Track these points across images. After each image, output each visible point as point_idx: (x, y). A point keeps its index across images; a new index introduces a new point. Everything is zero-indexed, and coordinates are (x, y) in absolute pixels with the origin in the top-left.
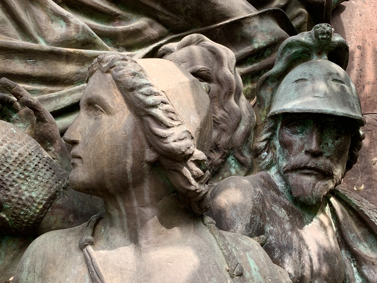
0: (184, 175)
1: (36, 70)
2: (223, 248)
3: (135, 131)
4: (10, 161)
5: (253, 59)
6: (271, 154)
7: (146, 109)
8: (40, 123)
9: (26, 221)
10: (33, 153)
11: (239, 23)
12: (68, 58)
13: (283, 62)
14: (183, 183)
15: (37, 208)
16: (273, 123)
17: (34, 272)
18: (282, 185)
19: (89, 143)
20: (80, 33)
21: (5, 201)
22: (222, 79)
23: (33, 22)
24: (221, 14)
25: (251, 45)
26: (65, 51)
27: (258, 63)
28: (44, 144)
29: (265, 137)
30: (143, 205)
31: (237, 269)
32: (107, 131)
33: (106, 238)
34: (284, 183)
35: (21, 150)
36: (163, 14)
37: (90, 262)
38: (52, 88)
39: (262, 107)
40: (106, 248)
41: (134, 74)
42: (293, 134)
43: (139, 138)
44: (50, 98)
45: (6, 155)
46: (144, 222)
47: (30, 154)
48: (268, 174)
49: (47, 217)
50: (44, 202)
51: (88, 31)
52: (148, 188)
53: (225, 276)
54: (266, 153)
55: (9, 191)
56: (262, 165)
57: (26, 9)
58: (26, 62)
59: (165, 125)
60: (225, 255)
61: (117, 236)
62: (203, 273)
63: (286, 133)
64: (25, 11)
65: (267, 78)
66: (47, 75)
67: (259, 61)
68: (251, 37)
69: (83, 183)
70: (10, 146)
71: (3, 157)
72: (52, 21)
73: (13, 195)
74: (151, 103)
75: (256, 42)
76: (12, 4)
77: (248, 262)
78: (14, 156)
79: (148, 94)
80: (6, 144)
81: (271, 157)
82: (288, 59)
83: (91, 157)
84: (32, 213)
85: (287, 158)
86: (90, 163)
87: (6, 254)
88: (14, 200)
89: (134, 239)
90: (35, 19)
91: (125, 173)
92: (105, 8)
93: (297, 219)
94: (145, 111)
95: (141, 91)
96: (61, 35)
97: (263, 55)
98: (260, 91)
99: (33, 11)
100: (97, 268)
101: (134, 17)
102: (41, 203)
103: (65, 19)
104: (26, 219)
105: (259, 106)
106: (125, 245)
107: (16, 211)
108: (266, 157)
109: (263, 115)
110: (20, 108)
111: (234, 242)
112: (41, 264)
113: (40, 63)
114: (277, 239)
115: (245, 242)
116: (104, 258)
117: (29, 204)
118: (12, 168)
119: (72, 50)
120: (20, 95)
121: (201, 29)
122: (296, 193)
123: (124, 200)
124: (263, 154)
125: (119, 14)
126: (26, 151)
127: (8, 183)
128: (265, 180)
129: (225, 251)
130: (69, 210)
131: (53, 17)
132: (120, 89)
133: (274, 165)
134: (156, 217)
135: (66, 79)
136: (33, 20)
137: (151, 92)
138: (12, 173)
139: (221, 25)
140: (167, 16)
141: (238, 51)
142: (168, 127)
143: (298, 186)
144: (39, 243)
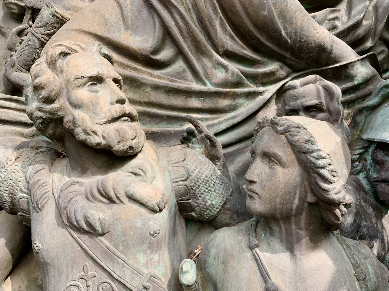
0: (336, 215)
1: (205, 105)
2: (350, 256)
3: (303, 181)
4: (200, 181)
5: (351, 91)
6: (361, 165)
7: (316, 169)
8: (212, 148)
9: (207, 218)
10: (213, 174)
11: (346, 66)
12: (225, 95)
13: (379, 98)
14: (333, 219)
15: (215, 211)
16: (367, 144)
17: (219, 260)
18: (369, 188)
19: (266, 186)
20: (235, 77)
21: (196, 206)
22: (332, 110)
23: (202, 69)
24: (333, 60)
25: (352, 82)
26: (224, 91)
27: (355, 94)
28: (214, 161)
29: (359, 152)
30: (299, 228)
31: (363, 276)
32: (282, 181)
33: (268, 243)
34: (370, 186)
35: (206, 173)
36: (291, 59)
37: (259, 261)
38: (213, 115)
39: (356, 128)
40: (268, 250)
41: (307, 141)
42: (386, 155)
43: (305, 187)
44: (214, 124)
45: (198, 177)
46: (299, 240)
47: (211, 175)
48: (357, 178)
49: (221, 215)
50: (220, 207)
51: (240, 76)
52: (304, 217)
53: (353, 280)
54: (357, 163)
55: (198, 200)
56: (353, 171)
57: (198, 59)
58: (199, 100)
59: (329, 181)
60: (352, 263)
61: (277, 244)
62: (340, 278)
63: (380, 154)
64: (198, 61)
65: (364, 108)
66: (212, 108)
67: (355, 92)
68: (353, 76)
69: (260, 212)
70: (200, 171)
71: (196, 179)
72: (215, 68)
73: (201, 203)
74: (321, 165)
75: (356, 80)
76: (190, 57)
77: (367, 268)
78: (202, 178)
79: (318, 158)
80: (198, 170)
81: (362, 166)
82: (383, 96)
83: (268, 196)
84: (212, 214)
85: (378, 172)
86: (267, 200)
87: (191, 233)
88: (201, 206)
89: (291, 249)
90: (204, 67)
91: (291, 210)
92: (251, 57)
93: (379, 213)
94: (315, 170)
95: (313, 155)
96: (222, 79)
97: (359, 88)
98: (356, 117)
99: (203, 61)
100: (266, 268)
101: (270, 61)
102: (218, 208)
103: (225, 67)
104: (207, 216)
105: (354, 127)
106: (283, 252)
107: (202, 212)
108: (357, 166)
109: (356, 134)
110: (197, 134)
111: (356, 251)
112: (223, 255)
113: (208, 99)
114: (368, 231)
115: (364, 251)
116: (269, 260)
117: (211, 208)
118: (201, 185)
119: (228, 90)
120: (198, 126)
121: (316, 70)
122: (383, 198)
123: (285, 223)
124: (355, 163)
125: (259, 61)
126: (209, 173)
127: (199, 195)
128: (357, 183)
129: (352, 260)
130: (234, 212)
131: (216, 66)
132: (293, 150)
133: (363, 172)
134: (308, 237)
135: (223, 110)
136: (203, 68)
137: (321, 156)
138: (201, 189)
139: (332, 68)
140: (293, 61)
141: (341, 85)
142: (331, 183)
143: (385, 193)
144: (220, 239)
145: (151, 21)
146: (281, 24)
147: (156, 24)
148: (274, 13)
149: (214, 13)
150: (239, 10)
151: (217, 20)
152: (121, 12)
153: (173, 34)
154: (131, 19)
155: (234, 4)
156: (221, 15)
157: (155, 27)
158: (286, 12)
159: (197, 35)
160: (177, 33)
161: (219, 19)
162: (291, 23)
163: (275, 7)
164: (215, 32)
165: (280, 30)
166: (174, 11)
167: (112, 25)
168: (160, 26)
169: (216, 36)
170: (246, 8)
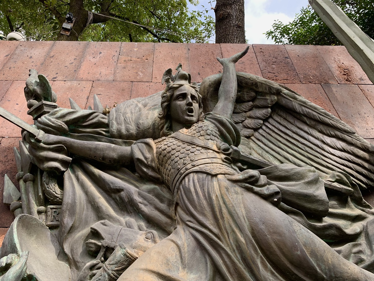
145: (203, 260)
146: (315, 262)
147: (208, 263)
148: (306, 253)
149: (256, 254)
150: (276, 250)
151: (258, 259)
152: (180, 253)
153: (222, 272)
154: (188, 259)
155: (271, 245)
156: (261, 254)
157: (207, 266)
158: (316, 252)
159: (243, 272)
160: (225, 270)
161: (259, 258)
162: (323, 261)
163: (306, 248)
164: (257, 269)
165: (315, 267)
166: (222, 252)
167: (172, 264)
168: (211, 264)
169: (259, 273)
170: (281, 249)
